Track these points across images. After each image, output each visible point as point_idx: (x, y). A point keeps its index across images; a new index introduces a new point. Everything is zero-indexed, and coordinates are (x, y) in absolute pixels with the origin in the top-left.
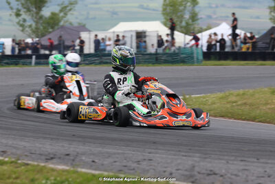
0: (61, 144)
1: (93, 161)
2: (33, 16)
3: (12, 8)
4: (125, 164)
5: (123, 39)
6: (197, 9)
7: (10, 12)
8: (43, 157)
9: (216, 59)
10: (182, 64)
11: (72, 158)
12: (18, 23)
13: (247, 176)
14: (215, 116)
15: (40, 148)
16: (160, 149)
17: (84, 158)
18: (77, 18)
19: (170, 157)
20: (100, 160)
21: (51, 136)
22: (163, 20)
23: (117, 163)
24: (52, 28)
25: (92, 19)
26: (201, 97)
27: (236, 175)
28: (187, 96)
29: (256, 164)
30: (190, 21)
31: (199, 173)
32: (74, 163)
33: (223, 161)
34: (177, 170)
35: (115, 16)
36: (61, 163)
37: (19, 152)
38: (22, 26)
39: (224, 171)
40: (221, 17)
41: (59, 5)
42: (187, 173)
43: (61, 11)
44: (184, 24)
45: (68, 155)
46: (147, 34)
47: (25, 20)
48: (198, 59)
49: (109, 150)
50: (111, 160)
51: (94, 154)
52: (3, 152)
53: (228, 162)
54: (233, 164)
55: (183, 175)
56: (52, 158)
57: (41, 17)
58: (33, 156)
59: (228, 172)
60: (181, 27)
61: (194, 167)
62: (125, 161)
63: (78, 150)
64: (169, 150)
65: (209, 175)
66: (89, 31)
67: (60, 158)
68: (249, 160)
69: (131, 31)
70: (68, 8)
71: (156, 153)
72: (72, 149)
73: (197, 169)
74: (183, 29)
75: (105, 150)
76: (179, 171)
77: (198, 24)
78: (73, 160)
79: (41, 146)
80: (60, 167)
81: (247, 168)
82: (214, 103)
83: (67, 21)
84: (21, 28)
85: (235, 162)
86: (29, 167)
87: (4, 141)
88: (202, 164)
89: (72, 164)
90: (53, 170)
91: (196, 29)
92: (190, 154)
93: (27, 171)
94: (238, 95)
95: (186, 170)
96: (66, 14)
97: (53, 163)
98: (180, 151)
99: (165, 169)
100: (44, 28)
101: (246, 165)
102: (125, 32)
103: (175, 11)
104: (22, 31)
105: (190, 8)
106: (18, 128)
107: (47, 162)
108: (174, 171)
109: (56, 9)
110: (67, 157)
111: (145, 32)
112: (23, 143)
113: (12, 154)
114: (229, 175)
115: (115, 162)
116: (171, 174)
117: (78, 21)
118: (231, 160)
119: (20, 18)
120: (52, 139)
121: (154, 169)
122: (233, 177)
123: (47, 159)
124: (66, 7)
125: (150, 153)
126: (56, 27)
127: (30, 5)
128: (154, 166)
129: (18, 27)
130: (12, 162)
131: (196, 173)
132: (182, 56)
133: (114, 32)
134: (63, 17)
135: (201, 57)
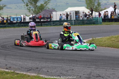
0: (36, 63)
1: (48, 71)
2: (33, 6)
3: (24, 3)
4: (61, 72)
5: (70, 14)
6: (100, 1)
7: (24, 4)
8: (27, 70)
9: (108, 22)
10: (93, 25)
11: (39, 70)
12: (27, 9)
13: (114, 77)
14: (106, 47)
15: (26, 65)
16: (78, 64)
17: (44, 70)
18: (52, 6)
19: (82, 68)
20: (51, 70)
21: (33, 59)
22: (86, 6)
23: (58, 72)
24: (41, 10)
25: (58, 6)
26: (100, 39)
27: (109, 77)
28: (94, 38)
29: (118, 71)
30: (97, 6)
31: (93, 76)
32: (39, 72)
33: (104, 70)
34: (84, 75)
35: (68, 5)
36: (33, 72)
37: (16, 67)
38: (29, 10)
39: (104, 75)
40: (111, 4)
41: (43, 1)
42: (88, 76)
43: (44, 3)
44: (95, 7)
45: (37, 68)
46: (80, 12)
47: (30, 8)
48: (100, 22)
49: (56, 65)
50: (56, 70)
51: (49, 68)
52: (9, 67)
53: (106, 70)
54: (108, 71)
55: (86, 77)
56: (30, 70)
57: (37, 6)
58: (22, 69)
59: (106, 75)
60: (94, 9)
61: (91, 73)
62: (62, 71)
63: (42, 65)
64: (82, 65)
65: (97, 77)
66: (56, 11)
67: (34, 70)
68: (116, 68)
69: (73, 11)
70: (48, 2)
71: (76, 66)
72: (40, 65)
73: (92, 74)
74: (94, 10)
75: (54, 65)
76: (85, 75)
77: (101, 7)
78: (39, 71)
79: (27, 64)
80: (33, 74)
81: (114, 73)
82: (105, 41)
83: (47, 8)
84: (29, 11)
85: (110, 70)
86: (19, 75)
87: (12, 62)
88: (95, 71)
89: (38, 73)
90: (29, 76)
91: (100, 9)
92: (91, 66)
93: (17, 77)
94: (115, 37)
95: (87, 75)
96: (47, 5)
97: (30, 73)
98: (86, 65)
99: (78, 74)
100: (38, 10)
101: (114, 72)
102: (71, 11)
103: (91, 2)
104: (29, 12)
105: (97, 1)
106: (20, 55)
107: (27, 72)
108: (82, 75)
109: (43, 3)
110: (37, 69)
111: (79, 11)
112: (20, 63)
113: (13, 68)
114: (106, 77)
115: (57, 71)
116: (81, 77)
117: (53, 7)
118: (108, 69)
119: (28, 7)
120: (33, 60)
121: (73, 75)
122: (108, 78)
123: (28, 71)
124: (47, 2)
125: (73, 66)
126: (43, 10)
127: (32, 1)
128: (74, 73)
129: (27, 10)
130: (12, 73)
131: (92, 76)
132: (94, 21)
133: (66, 12)
134: (45, 6)
135: (101, 21)
